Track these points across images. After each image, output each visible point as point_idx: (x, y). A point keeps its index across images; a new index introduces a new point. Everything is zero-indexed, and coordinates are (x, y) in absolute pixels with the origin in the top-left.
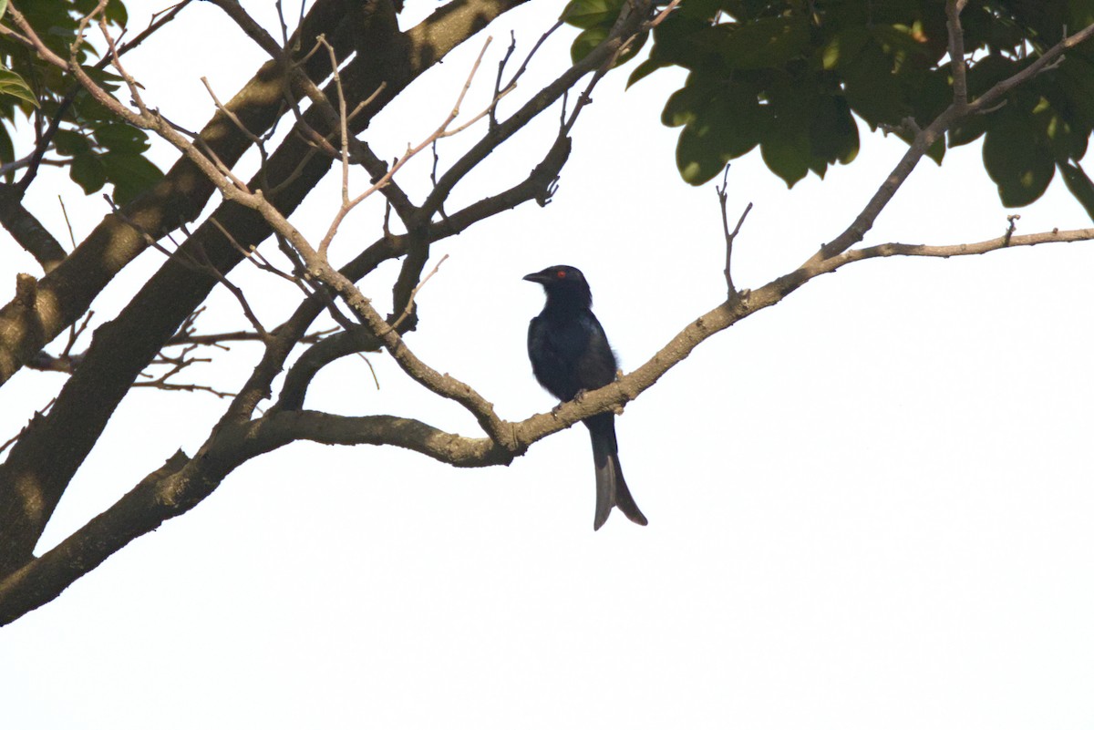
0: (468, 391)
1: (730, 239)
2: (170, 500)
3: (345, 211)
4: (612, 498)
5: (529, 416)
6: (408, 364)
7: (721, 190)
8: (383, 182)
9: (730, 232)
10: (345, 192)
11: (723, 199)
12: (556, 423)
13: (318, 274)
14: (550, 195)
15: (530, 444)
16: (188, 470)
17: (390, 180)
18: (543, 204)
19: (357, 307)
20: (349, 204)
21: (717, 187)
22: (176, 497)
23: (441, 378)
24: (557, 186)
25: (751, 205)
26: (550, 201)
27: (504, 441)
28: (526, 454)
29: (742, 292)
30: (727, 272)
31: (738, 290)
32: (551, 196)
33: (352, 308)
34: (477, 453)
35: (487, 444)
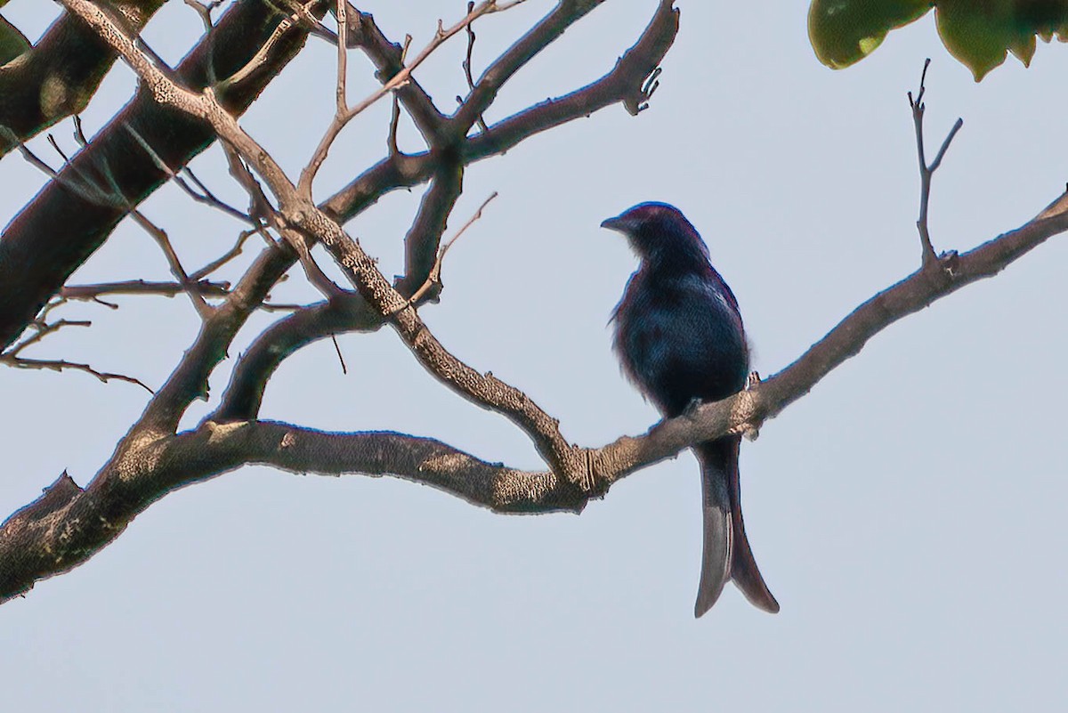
0: (522, 400)
1: (927, 173)
2: (49, 550)
3: (341, 123)
4: (727, 567)
5: (613, 440)
6: (431, 357)
7: (915, 99)
8: (399, 80)
9: (928, 164)
10: (341, 94)
11: (918, 111)
12: (652, 449)
13: (297, 220)
14: (645, 96)
15: (613, 482)
16: (79, 505)
17: (410, 77)
18: (635, 111)
19: (355, 269)
20: (347, 114)
21: (910, 94)
22: (57, 545)
23: (481, 380)
24: (657, 83)
25: (960, 123)
26: (647, 106)
27: (574, 476)
28: (606, 496)
29: (944, 254)
30: (922, 224)
31: (938, 253)
32: (648, 98)
33: (349, 271)
34: (532, 494)
35: (547, 480)
